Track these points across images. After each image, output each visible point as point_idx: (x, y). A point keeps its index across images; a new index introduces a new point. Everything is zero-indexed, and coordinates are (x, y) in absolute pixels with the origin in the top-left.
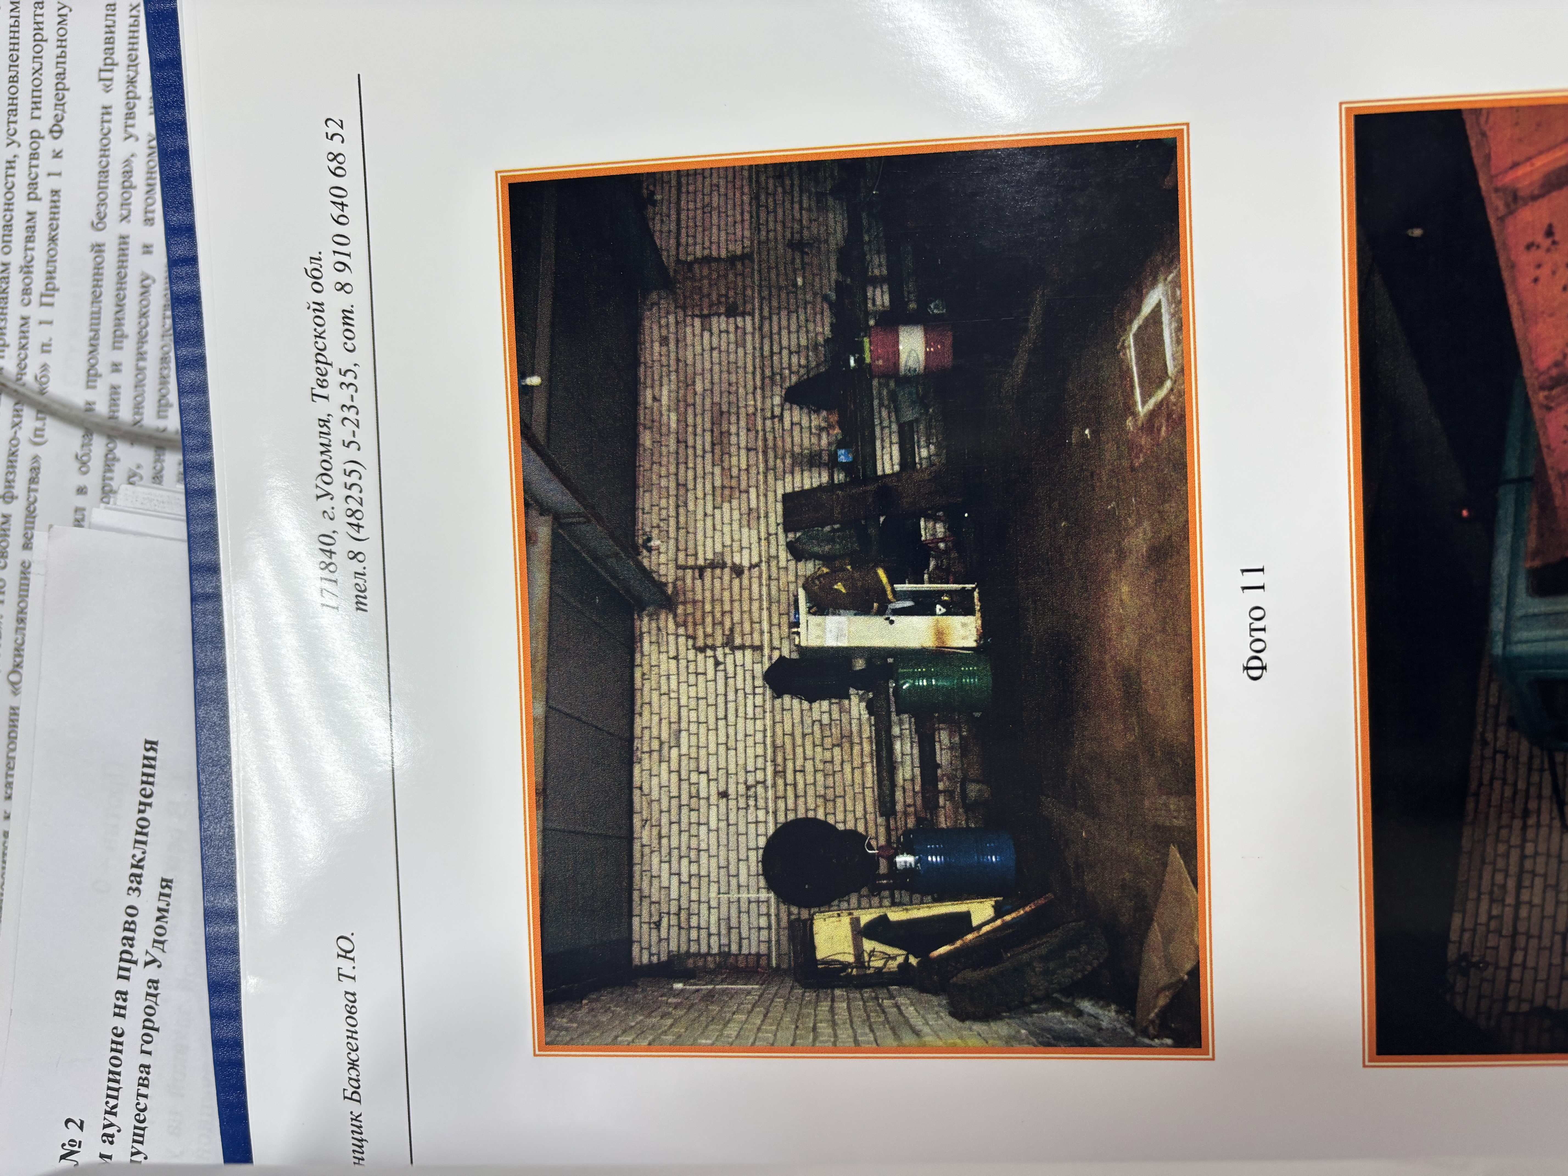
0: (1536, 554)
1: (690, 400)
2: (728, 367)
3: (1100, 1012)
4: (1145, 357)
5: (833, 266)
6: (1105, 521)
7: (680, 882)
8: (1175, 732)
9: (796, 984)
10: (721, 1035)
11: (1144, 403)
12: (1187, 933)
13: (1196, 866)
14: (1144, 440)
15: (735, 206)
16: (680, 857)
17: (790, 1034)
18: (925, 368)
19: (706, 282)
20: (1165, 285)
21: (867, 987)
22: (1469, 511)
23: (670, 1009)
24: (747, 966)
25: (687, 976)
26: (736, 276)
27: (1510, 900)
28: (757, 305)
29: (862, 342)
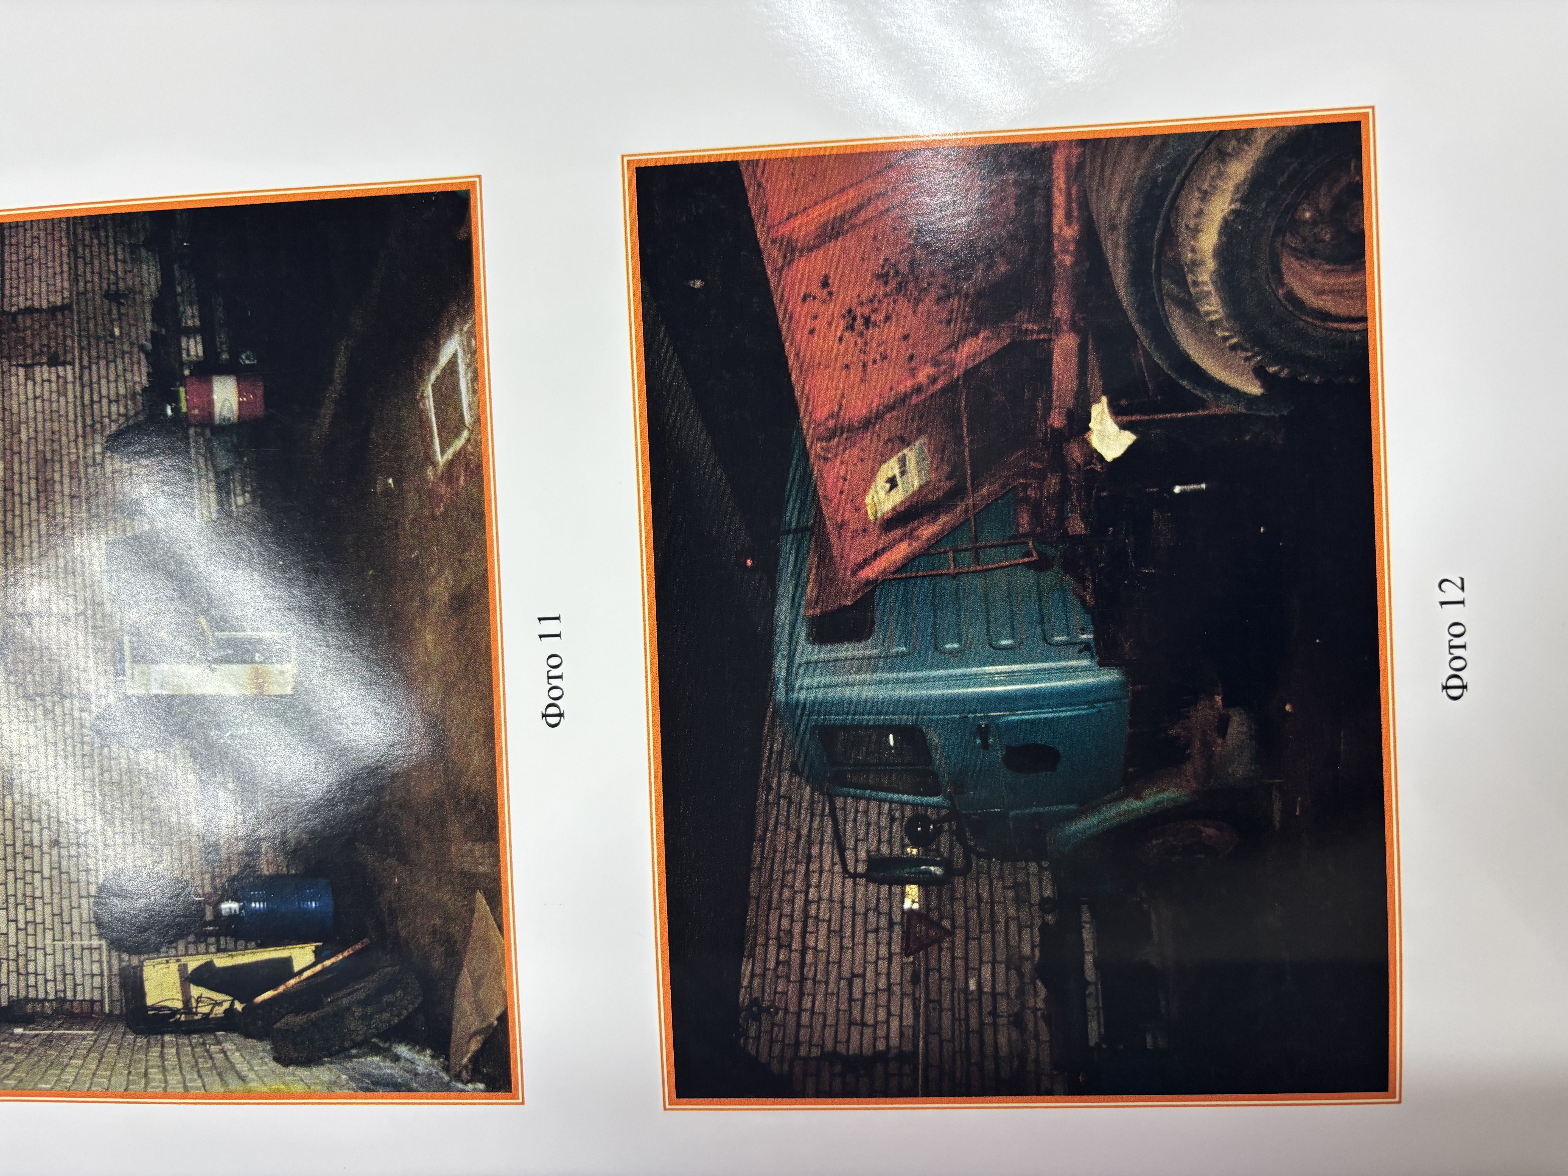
0: (815, 602)
1: (16, 449)
2: (51, 416)
3: (417, 1057)
4: (443, 407)
5: (149, 317)
6: (409, 570)
7: (18, 929)
8: (478, 779)
9: (128, 1030)
10: (59, 1080)
11: (443, 452)
12: (496, 979)
13: (501, 913)
14: (444, 490)
15: (54, 257)
16: (17, 905)
17: (123, 1079)
18: (239, 417)
19: (29, 332)
20: (461, 336)
21: (195, 1033)
22: (753, 561)
23: (12, 1054)
24: (82, 1012)
25: (27, 1020)
26: (57, 326)
27: (796, 945)
28: (77, 354)
29: (178, 392)
